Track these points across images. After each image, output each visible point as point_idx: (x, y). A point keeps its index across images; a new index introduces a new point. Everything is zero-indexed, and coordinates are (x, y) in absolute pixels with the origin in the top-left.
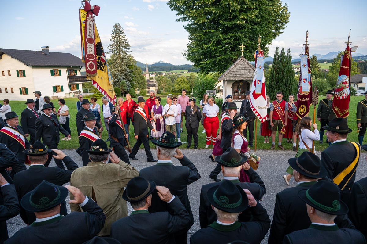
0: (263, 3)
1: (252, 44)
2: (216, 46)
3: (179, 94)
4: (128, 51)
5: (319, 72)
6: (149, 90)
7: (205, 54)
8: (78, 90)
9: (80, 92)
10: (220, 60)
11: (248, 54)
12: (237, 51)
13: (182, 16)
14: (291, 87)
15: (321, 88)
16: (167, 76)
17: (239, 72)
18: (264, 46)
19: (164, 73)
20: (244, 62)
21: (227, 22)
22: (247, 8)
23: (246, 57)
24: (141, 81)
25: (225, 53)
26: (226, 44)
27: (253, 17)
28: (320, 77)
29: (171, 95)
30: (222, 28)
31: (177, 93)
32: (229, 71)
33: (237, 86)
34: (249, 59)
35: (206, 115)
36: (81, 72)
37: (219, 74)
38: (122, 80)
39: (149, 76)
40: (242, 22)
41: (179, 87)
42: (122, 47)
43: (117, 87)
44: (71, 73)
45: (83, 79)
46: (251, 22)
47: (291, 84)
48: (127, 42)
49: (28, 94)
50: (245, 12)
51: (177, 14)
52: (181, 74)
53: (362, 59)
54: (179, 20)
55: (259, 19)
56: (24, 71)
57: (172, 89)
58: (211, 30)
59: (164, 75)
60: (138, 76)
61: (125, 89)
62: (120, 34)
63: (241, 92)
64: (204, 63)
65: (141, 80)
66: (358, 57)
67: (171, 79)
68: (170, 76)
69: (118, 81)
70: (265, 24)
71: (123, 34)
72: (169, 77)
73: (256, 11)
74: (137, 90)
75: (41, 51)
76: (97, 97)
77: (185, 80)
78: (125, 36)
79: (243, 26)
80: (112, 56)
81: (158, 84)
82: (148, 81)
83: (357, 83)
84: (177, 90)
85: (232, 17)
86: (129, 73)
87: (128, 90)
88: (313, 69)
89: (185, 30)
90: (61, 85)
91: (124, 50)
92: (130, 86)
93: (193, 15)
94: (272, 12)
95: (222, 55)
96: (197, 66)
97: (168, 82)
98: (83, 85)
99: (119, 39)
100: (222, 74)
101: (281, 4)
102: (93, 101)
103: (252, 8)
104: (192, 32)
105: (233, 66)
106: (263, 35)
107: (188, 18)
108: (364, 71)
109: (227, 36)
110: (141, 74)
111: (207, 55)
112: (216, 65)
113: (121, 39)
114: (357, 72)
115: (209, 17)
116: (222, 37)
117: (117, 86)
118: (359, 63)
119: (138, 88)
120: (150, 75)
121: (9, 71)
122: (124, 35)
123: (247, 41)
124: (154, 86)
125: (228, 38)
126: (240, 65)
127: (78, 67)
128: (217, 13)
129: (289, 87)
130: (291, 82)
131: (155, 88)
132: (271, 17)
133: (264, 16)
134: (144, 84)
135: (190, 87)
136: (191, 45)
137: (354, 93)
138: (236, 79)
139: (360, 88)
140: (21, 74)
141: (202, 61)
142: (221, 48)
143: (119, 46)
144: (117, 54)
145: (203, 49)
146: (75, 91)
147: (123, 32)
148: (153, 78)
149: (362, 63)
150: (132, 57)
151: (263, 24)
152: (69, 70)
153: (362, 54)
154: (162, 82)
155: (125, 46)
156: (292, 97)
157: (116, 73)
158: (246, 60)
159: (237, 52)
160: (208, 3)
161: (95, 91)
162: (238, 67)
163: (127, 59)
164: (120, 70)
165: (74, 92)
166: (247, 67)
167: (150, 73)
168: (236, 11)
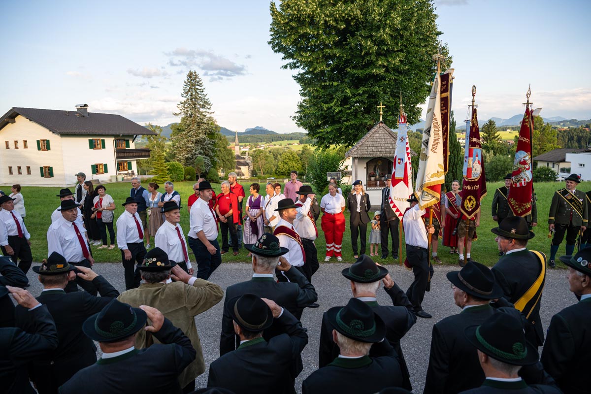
0: (412, 43)
1: (396, 103)
2: (341, 105)
3: (285, 177)
4: (208, 113)
5: (499, 146)
6: (239, 170)
7: (325, 117)
8: (130, 171)
9: (133, 173)
10: (347, 126)
11: (390, 118)
12: (373, 113)
13: (291, 61)
14: (456, 169)
15: (503, 169)
16: (267, 150)
17: (377, 145)
18: (415, 106)
19: (263, 146)
20: (384, 130)
21: (358, 70)
22: (388, 50)
23: (387, 123)
24: (227, 157)
25: (356, 116)
26: (356, 102)
27: (397, 64)
28: (501, 152)
29: (273, 179)
30: (351, 79)
31: (282, 176)
32: (360, 143)
33: (374, 167)
34: (391, 126)
35: (326, 210)
36: (135, 144)
37: (346, 147)
38: (199, 155)
39: (240, 149)
40: (380, 71)
41: (285, 166)
42: (199, 106)
43: (191, 166)
44: (120, 144)
45: (137, 154)
46: (394, 70)
47: (455, 163)
48: (206, 98)
49: (53, 176)
50: (385, 55)
51: (283, 59)
52: (288, 146)
53: (564, 125)
54: (286, 67)
55: (406, 66)
56: (48, 141)
57: (274, 169)
58: (333, 83)
59: (263, 148)
60: (223, 149)
61: (203, 169)
62: (197, 87)
63: (379, 176)
64: (323, 130)
65: (228, 155)
66: (559, 123)
67: (274, 155)
68: (272, 150)
69: (192, 156)
70: (415, 74)
71: (201, 86)
72: (270, 152)
73: (402, 56)
74: (220, 171)
75: (76, 110)
76: (159, 181)
77: (295, 156)
78: (204, 89)
79: (382, 76)
80: (183, 119)
81: (254, 162)
82: (238, 157)
83: (557, 162)
84: (282, 171)
85: (365, 62)
86: (209, 146)
87: (208, 171)
88: (490, 141)
89: (295, 82)
90: (104, 163)
91: (202, 110)
92: (210, 165)
93: (306, 60)
94: (426, 56)
95: (351, 120)
96: (313, 136)
97: (269, 159)
98: (137, 163)
99: (194, 94)
100: (350, 147)
101: (439, 44)
102: (153, 188)
103: (396, 49)
104: (305, 84)
105: (368, 136)
106: (413, 90)
107: (299, 64)
108: (568, 144)
109: (358, 91)
110: (228, 147)
111: (329, 118)
112: (341, 135)
113: (198, 94)
114: (557, 145)
115: (331, 62)
116: (349, 92)
117: (190, 164)
118: (560, 132)
119: (223, 168)
120: (241, 147)
121: (25, 142)
122: (202, 88)
123: (389, 99)
124: (247, 164)
125: (359, 94)
126: (377, 135)
127: (131, 136)
128: (343, 57)
129: (453, 169)
130: (456, 160)
131: (249, 168)
132: (424, 64)
133: (413, 62)
134: (231, 162)
135: (303, 166)
136: (304, 104)
137: (554, 177)
138: (372, 156)
139: (563, 170)
140: (44, 145)
141: (320, 128)
142: (349, 109)
143: (195, 104)
144: (191, 116)
145: (322, 110)
146: (126, 172)
147: (201, 84)
148: (245, 153)
149: (565, 131)
150: (214, 121)
151: (411, 73)
152: (117, 140)
153: (563, 118)
154: (259, 159)
155: (203, 105)
156: (457, 183)
157: (189, 146)
158: (387, 127)
159: (373, 115)
160: (330, 43)
161: (156, 173)
162: (375, 138)
163: (206, 124)
164: (194, 141)
165: (123, 174)
166: (389, 137)
167: (242, 146)
168: (371, 54)
